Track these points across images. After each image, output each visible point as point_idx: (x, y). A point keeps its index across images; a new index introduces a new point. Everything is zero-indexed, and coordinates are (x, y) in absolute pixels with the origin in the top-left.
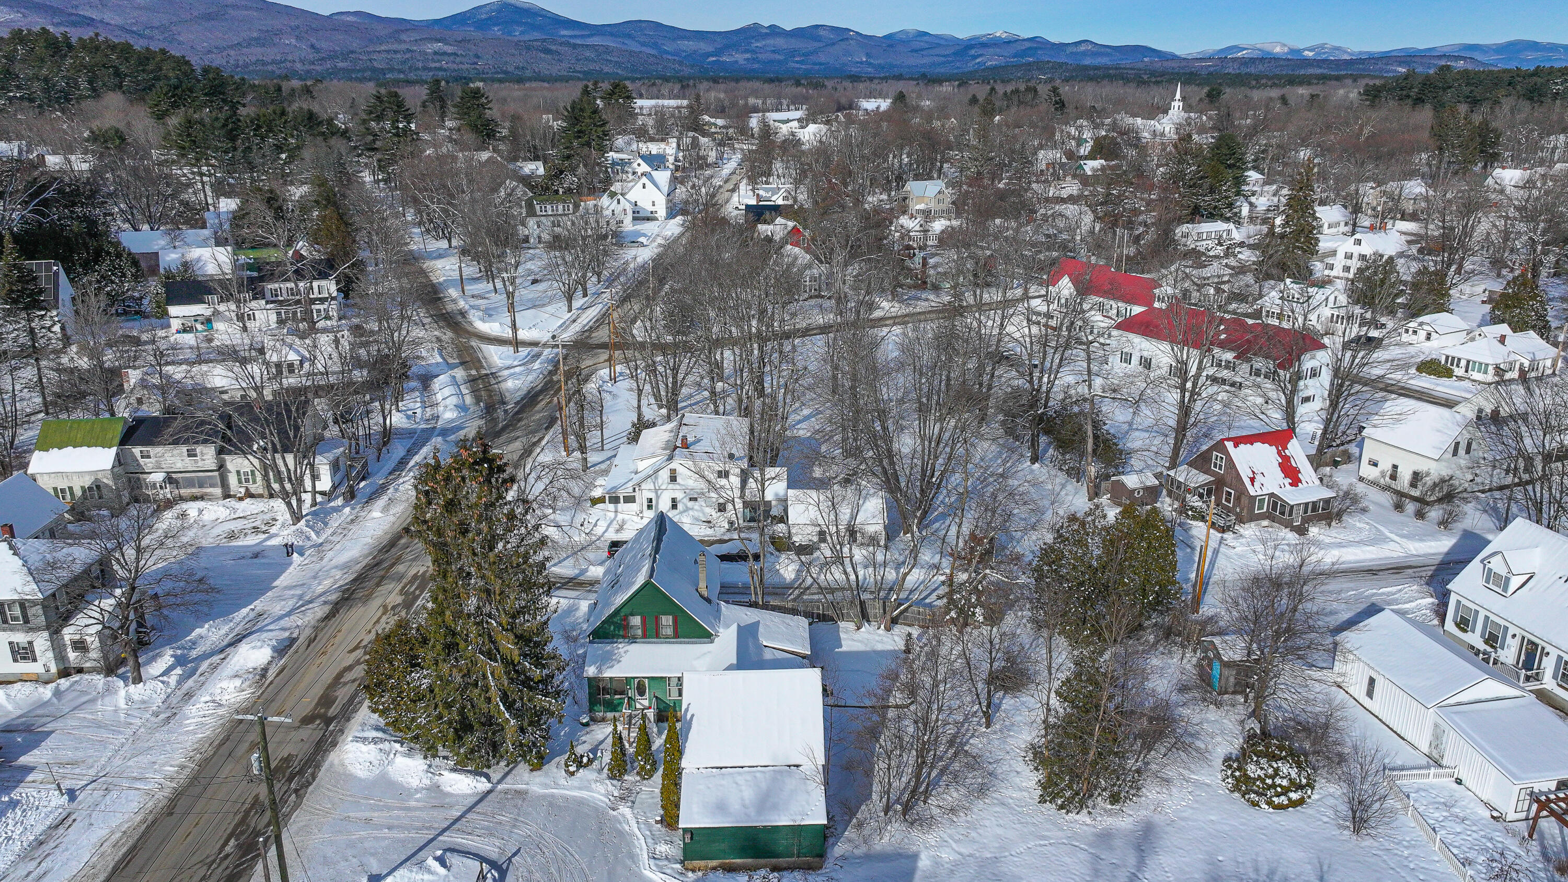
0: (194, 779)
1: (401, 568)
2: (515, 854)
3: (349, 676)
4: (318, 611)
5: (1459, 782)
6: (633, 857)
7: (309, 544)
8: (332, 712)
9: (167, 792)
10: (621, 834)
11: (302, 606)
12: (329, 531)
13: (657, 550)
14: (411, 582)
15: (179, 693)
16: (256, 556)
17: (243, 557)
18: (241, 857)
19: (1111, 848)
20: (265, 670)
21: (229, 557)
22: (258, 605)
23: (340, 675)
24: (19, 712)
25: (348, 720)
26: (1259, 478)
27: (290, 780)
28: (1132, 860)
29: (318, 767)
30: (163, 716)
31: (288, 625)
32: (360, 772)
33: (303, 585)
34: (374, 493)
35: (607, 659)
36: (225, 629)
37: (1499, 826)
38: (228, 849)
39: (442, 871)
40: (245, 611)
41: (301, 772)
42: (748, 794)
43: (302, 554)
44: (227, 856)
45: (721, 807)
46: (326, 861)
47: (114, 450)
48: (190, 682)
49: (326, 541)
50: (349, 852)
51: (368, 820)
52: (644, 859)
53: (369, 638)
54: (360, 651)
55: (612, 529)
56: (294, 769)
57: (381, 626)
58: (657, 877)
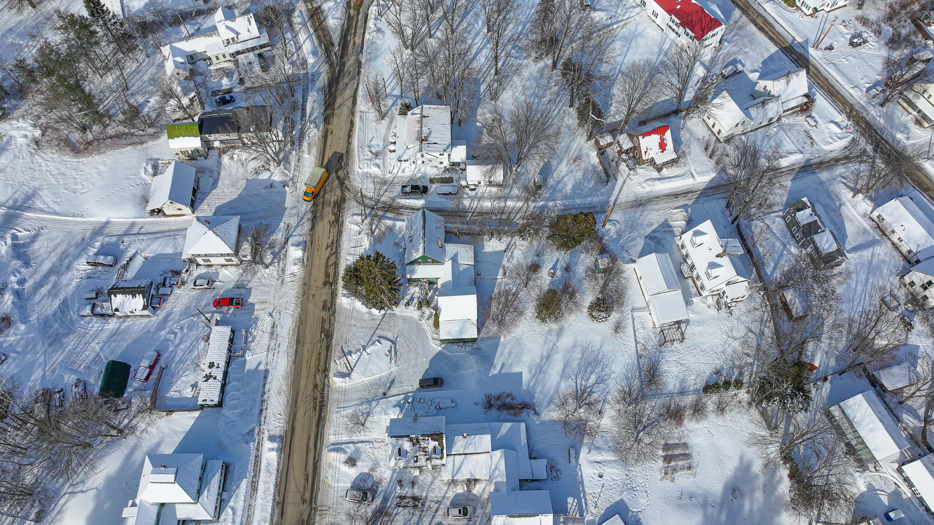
0: (302, 310)
1: (327, 196)
2: (397, 337)
3: (330, 263)
4: (307, 226)
5: (650, 314)
6: (427, 338)
7: (288, 179)
8: (331, 280)
9: (296, 315)
10: (423, 329)
11: (300, 221)
12: (293, 169)
13: (424, 234)
14: (334, 207)
15: (280, 269)
16: (271, 186)
17: (267, 187)
18: (327, 340)
19: (551, 336)
20: (303, 259)
21: (261, 187)
22: (286, 219)
23: (327, 263)
24: (236, 279)
25: (336, 285)
26: (649, 151)
27: (329, 310)
28: (555, 340)
29: (335, 305)
30: (280, 281)
31: (300, 233)
33: (296, 207)
34: (300, 137)
35: (413, 272)
36: (280, 234)
37: (653, 330)
38: (323, 336)
39: (380, 345)
40: (282, 224)
41: (331, 307)
42: (457, 329)
43: (288, 187)
44: (323, 339)
45: (450, 333)
47: (199, 138)
48: (281, 265)
49: (294, 176)
50: (354, 337)
51: (355, 325)
52: (431, 339)
53: (330, 241)
54: (329, 249)
55: (400, 171)
56: (329, 306)
57: (332, 234)
58: (435, 346)
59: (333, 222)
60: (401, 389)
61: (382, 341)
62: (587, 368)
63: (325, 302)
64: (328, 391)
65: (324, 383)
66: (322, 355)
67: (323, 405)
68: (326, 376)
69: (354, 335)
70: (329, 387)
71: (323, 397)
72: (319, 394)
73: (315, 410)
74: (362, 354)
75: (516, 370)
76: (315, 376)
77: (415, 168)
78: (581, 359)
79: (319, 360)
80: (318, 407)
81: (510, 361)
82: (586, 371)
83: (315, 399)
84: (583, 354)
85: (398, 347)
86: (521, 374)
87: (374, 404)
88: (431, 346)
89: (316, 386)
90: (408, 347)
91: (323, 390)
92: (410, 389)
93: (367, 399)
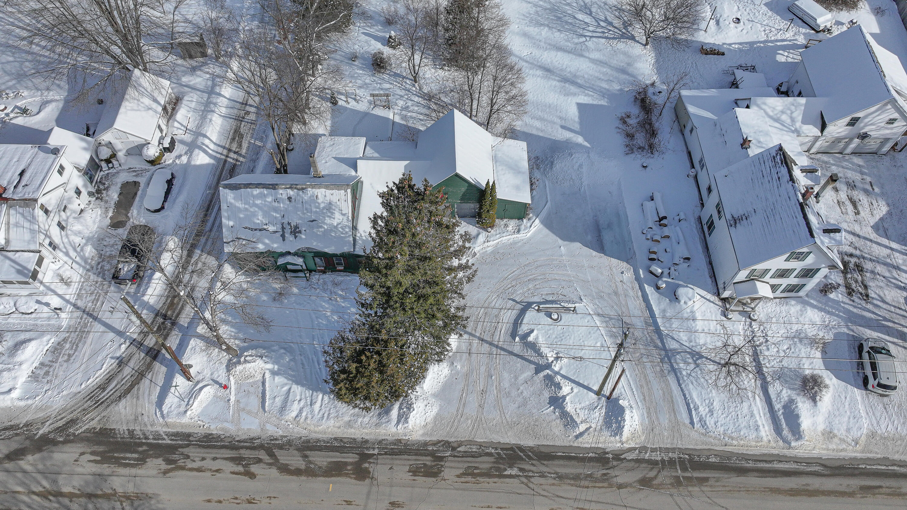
2: (514, 300)
3: (301, 464)
6: (515, 243)
8: (352, 459)
14: (116, 462)
18: (521, 459)
23: (298, 472)
25: (367, 441)
27: (441, 459)
29: (426, 444)
32: (433, 411)
38: (514, 472)
39: (535, 332)
41: (432, 454)
44: (521, 470)
46: (525, 403)
50: (514, 393)
52: (521, 236)
53: (230, 467)
54: (254, 469)
55: (61, 289)
56: (428, 460)
57: (208, 464)
58: (533, 230)
59: (169, 462)
60: (631, 293)
61: (524, 329)
62: (567, 23)
63: (415, 472)
64: (653, 450)
65: (638, 461)
66: (562, 471)
67: (691, 461)
68: (618, 456)
69: (508, 395)
70: (643, 449)
71: (672, 463)
72: (665, 473)
73: (706, 479)
74: (558, 373)
75: (573, 112)
76: (620, 486)
77: (67, 254)
78: (550, 28)
79: (577, 477)
80: (696, 474)
81: (556, 120)
82: (571, 24)
83: (677, 482)
84: (542, 25)
85: (536, 299)
86: (580, 106)
87: (672, 345)
88: (530, 239)
89: (645, 482)
90: (534, 279)
91: (653, 463)
92: (629, 275)
93: (662, 361)
